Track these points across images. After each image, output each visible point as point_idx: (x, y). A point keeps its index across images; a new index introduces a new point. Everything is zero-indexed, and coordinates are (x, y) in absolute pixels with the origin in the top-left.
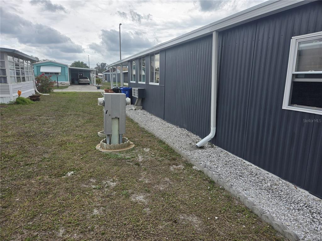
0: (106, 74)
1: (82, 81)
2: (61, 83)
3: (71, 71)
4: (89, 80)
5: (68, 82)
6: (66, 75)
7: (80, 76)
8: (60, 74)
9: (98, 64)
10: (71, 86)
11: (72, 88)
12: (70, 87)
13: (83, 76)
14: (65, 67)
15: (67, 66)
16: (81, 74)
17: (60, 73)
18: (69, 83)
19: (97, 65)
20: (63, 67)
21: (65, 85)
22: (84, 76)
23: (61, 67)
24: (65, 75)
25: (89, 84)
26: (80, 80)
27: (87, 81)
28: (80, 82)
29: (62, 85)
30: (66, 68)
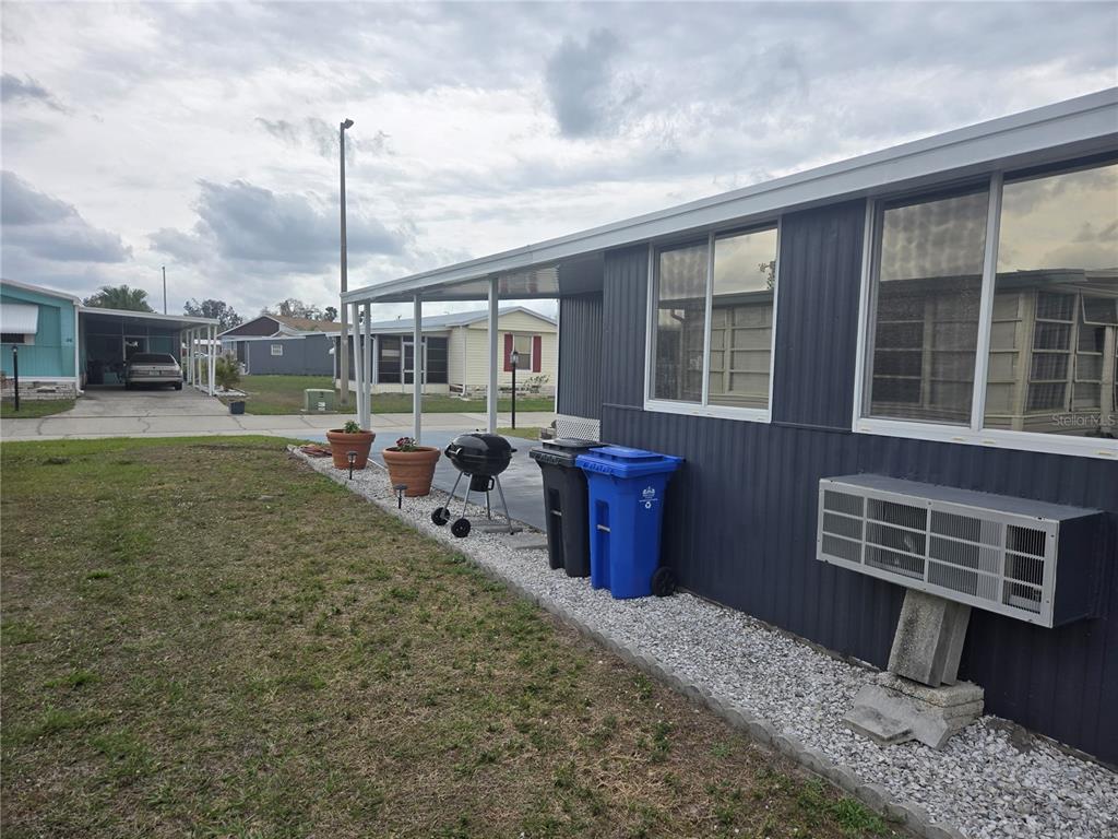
0: (241, 344)
1: (147, 371)
2: (35, 384)
3: (90, 324)
4: (177, 368)
5: (69, 380)
6: (65, 343)
7: (130, 350)
8: (29, 342)
9: (192, 305)
10: (91, 399)
11: (96, 409)
12: (83, 407)
13: (141, 348)
14: (58, 309)
15: (70, 302)
16: (131, 341)
17: (29, 335)
18: (78, 386)
19: (188, 307)
20: (49, 306)
21: (58, 396)
22: (148, 351)
23: (40, 306)
24: (60, 347)
25: (178, 386)
26: (135, 367)
27: (172, 372)
28: (134, 379)
29: (43, 396)
30: (64, 313)
